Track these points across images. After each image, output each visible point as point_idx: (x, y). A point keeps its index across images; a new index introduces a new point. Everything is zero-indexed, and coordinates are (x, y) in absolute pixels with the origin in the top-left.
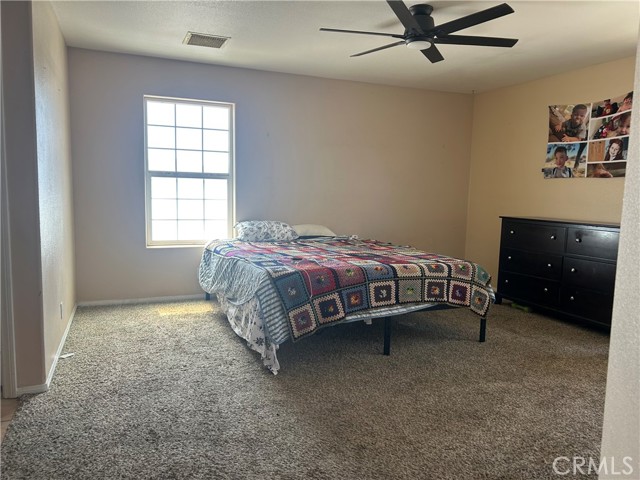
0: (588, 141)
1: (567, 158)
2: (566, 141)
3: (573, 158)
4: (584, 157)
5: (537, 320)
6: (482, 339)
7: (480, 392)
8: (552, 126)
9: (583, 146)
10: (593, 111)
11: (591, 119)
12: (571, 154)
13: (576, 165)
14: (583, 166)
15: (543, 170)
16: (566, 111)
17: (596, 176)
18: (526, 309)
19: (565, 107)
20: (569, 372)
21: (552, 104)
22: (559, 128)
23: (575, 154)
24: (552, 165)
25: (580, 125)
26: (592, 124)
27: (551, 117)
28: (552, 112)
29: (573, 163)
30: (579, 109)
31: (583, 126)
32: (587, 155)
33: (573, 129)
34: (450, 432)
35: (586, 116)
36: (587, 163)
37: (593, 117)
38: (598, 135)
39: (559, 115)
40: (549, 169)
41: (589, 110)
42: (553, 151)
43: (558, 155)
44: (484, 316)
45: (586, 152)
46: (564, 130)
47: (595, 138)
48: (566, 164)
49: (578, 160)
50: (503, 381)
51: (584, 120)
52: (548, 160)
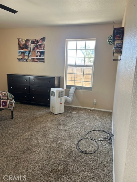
0: (31, 51)
1: (25, 56)
2: (24, 50)
3: (27, 56)
4: (30, 55)
5: (24, 106)
6: (12, 118)
7: (24, 139)
8: (19, 45)
9: (29, 52)
10: (32, 42)
11: (31, 44)
12: (26, 54)
13: (28, 58)
14: (30, 58)
15: (18, 59)
16: (23, 41)
17: (34, 62)
18: (19, 103)
19: (23, 39)
20: (42, 121)
21: (19, 38)
22: (22, 46)
23: (27, 54)
24: (21, 57)
25: (28, 46)
26: (32, 46)
27: (18, 42)
28: (19, 40)
29: (27, 57)
30: (27, 41)
31: (29, 46)
32: (31, 55)
33: (26, 46)
34: (24, 161)
35: (30, 43)
36: (31, 57)
37: (32, 44)
38: (34, 49)
39: (21, 41)
40: (20, 59)
41: (30, 41)
42: (20, 53)
43: (22, 54)
44: (13, 110)
45: (31, 54)
46: (23, 47)
47: (33, 50)
48: (25, 57)
49: (29, 56)
50: (28, 131)
51: (29, 44)
52: (19, 56)
